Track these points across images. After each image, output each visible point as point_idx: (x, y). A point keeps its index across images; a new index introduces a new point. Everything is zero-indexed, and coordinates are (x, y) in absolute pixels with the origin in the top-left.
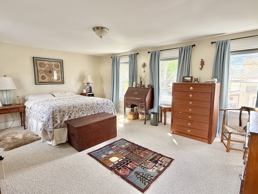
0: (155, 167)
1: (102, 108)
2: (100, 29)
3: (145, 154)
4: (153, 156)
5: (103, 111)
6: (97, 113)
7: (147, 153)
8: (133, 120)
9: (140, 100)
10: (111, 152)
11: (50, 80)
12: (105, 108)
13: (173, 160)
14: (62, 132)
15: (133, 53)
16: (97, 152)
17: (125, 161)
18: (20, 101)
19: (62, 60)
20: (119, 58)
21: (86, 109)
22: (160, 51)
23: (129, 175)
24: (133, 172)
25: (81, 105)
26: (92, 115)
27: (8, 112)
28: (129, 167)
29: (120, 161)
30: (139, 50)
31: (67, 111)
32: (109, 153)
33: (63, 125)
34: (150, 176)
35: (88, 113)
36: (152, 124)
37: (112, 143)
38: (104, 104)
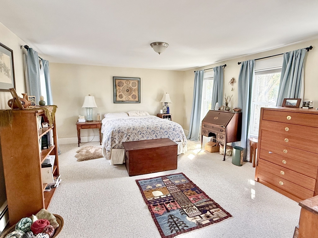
0: (198, 217)
1: (166, 133)
2: (157, 44)
3: (197, 198)
4: (205, 203)
5: (167, 137)
6: (159, 138)
7: (200, 197)
8: (212, 152)
9: (218, 128)
10: (159, 185)
11: (126, 99)
12: (171, 133)
13: (231, 216)
14: (120, 153)
15: (219, 65)
16: (145, 181)
17: (167, 199)
18: (100, 119)
19: (140, 78)
20: (203, 73)
21: (147, 132)
22: (255, 60)
23: (161, 215)
24: (168, 214)
25: (142, 128)
26: (153, 139)
27: (88, 127)
28: (168, 207)
29: (162, 197)
30: (228, 61)
31: (126, 132)
32: (156, 185)
33: (121, 146)
34: (184, 225)
35: (148, 137)
36: (234, 163)
37: (167, 176)
38: (169, 128)
